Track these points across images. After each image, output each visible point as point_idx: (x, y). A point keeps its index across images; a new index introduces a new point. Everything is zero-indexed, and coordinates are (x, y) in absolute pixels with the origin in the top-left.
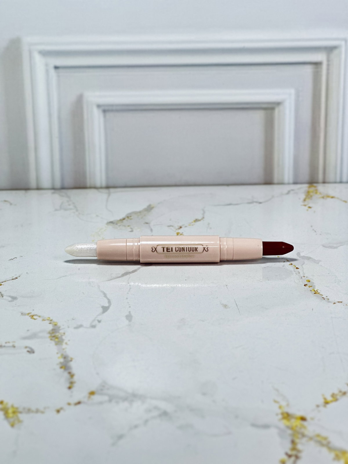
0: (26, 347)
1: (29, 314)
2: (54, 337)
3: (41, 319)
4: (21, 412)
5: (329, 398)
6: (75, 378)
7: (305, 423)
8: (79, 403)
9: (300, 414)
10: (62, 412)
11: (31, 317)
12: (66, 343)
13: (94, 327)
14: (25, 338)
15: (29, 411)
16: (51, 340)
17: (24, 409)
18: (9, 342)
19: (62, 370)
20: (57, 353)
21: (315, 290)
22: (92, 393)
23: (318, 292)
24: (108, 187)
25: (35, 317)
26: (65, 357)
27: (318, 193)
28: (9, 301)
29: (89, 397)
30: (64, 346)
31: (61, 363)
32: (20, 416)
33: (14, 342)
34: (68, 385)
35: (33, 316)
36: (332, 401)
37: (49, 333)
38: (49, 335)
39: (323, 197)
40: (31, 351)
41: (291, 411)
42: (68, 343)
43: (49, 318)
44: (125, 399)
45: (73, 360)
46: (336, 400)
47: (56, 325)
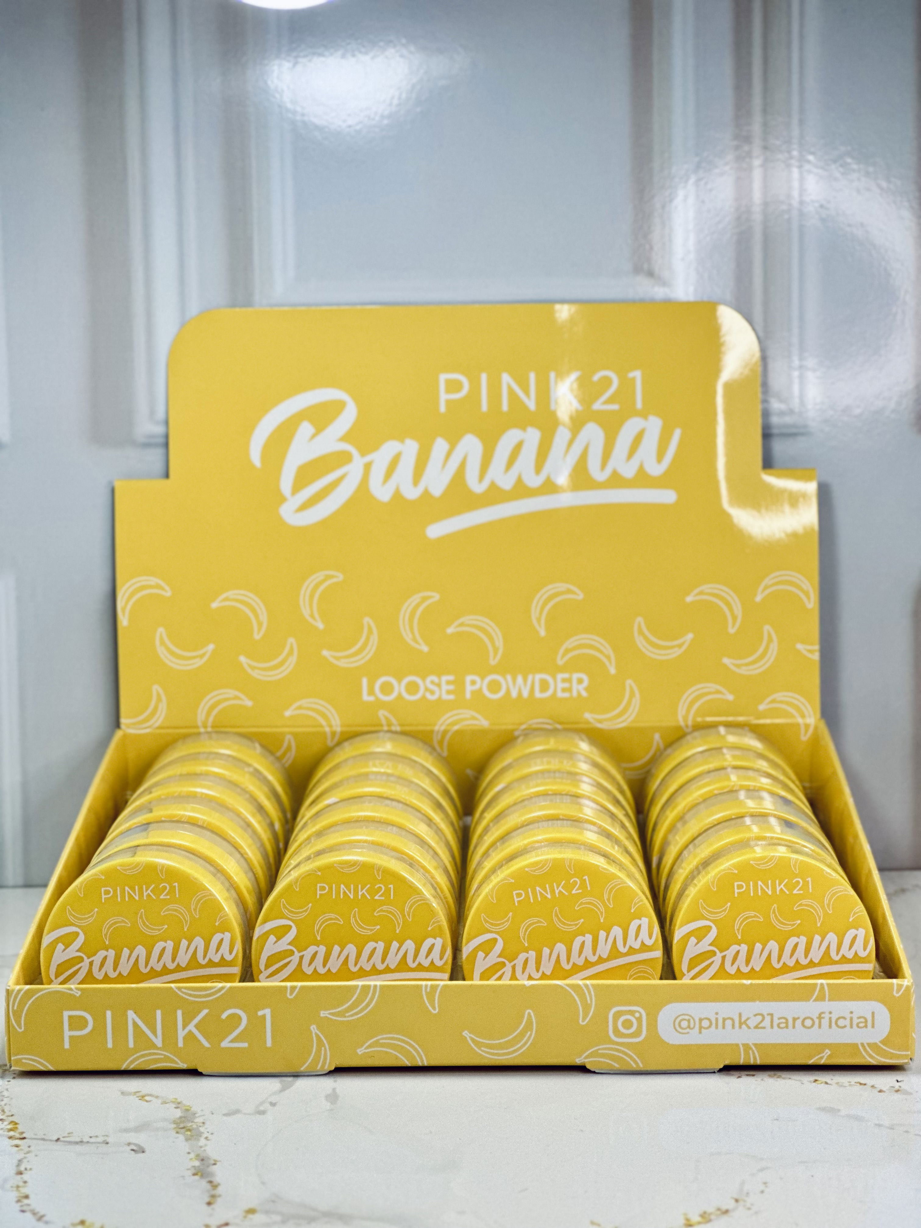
0: (129, 1144)
1: (137, 1094)
2: (183, 1128)
3: (159, 1101)
5: (696, 1219)
6: (221, 1190)
11: (140, 1098)
14: (126, 1130)
16: (177, 1133)
18: (97, 1136)
19: (196, 1177)
20: (189, 1153)
22: (251, 1211)
25: (147, 1098)
26: (202, 1160)
29: (245, 1217)
30: (202, 1142)
31: (194, 1167)
33: (107, 1136)
34: (207, 1199)
35: (143, 1096)
36: (700, 1223)
37: (175, 1122)
38: (174, 1126)
40: (139, 1150)
42: (210, 1137)
43: (176, 1099)
44: (311, 1220)
45: (218, 1163)
46: (710, 1221)
47: (187, 1110)
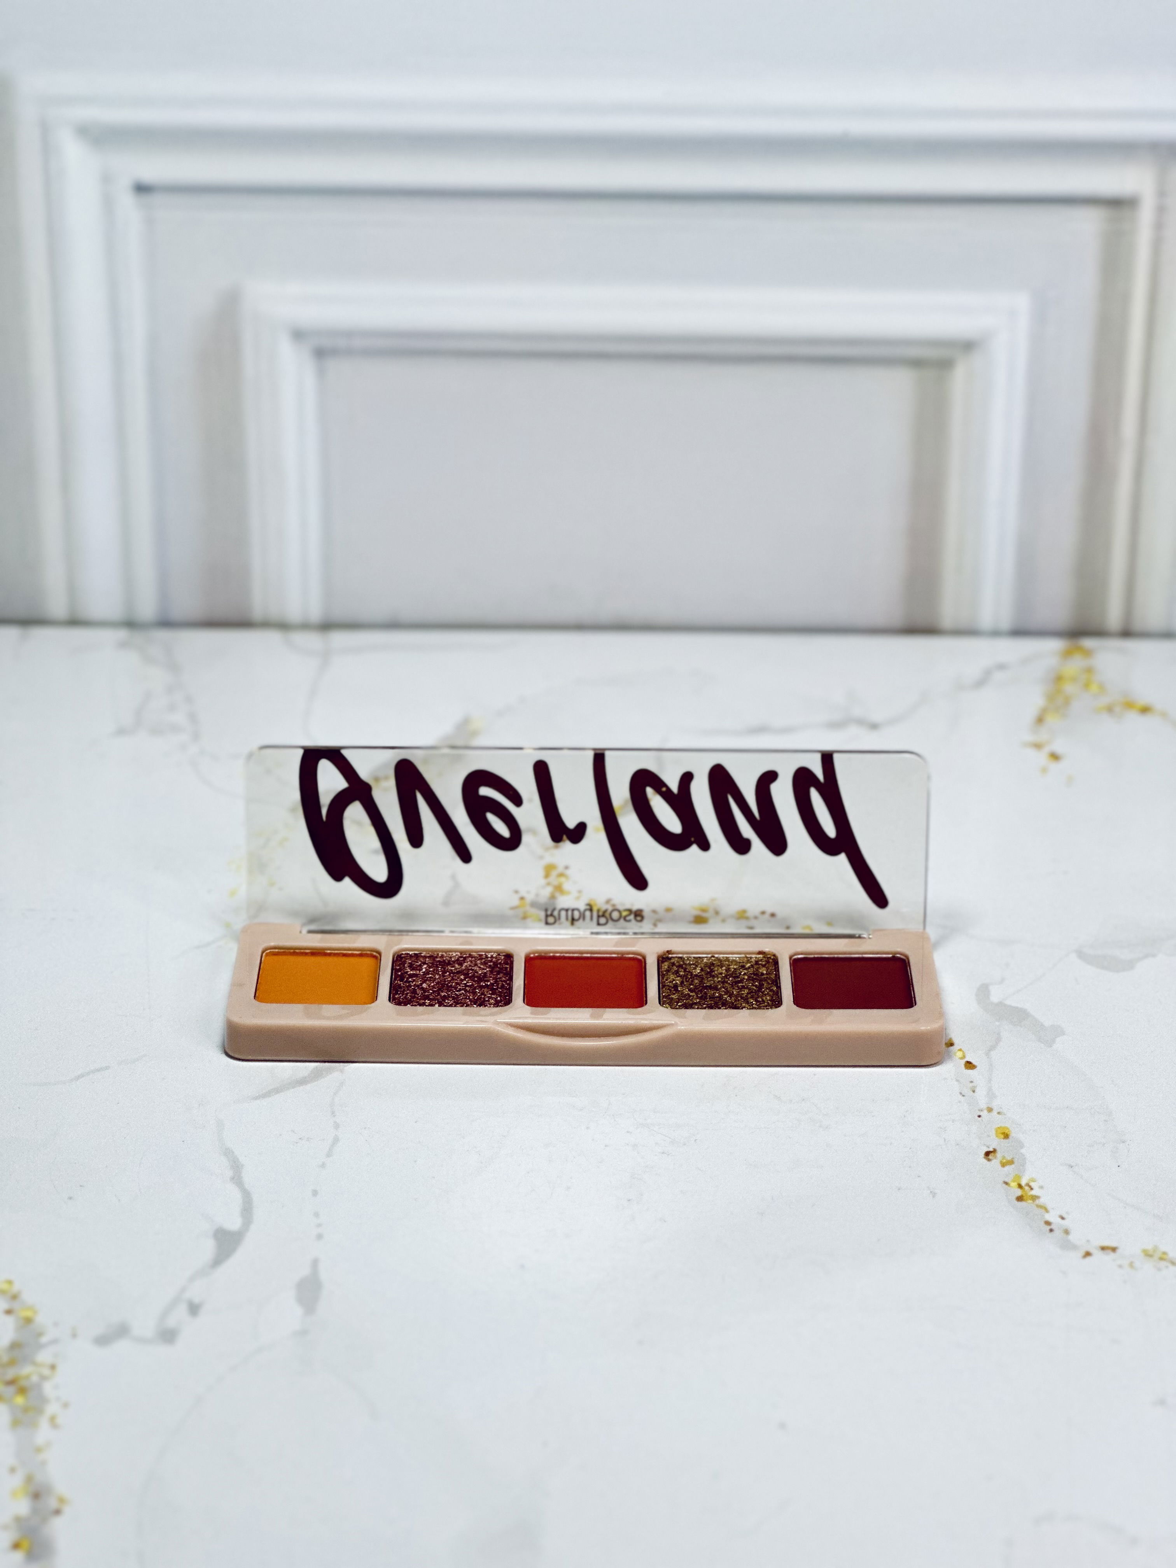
12: (53, 1420)
13: (168, 1336)
21: (1023, 1183)
23: (1033, 1193)
24: (327, 626)
27: (1094, 688)
39: (1110, 709)
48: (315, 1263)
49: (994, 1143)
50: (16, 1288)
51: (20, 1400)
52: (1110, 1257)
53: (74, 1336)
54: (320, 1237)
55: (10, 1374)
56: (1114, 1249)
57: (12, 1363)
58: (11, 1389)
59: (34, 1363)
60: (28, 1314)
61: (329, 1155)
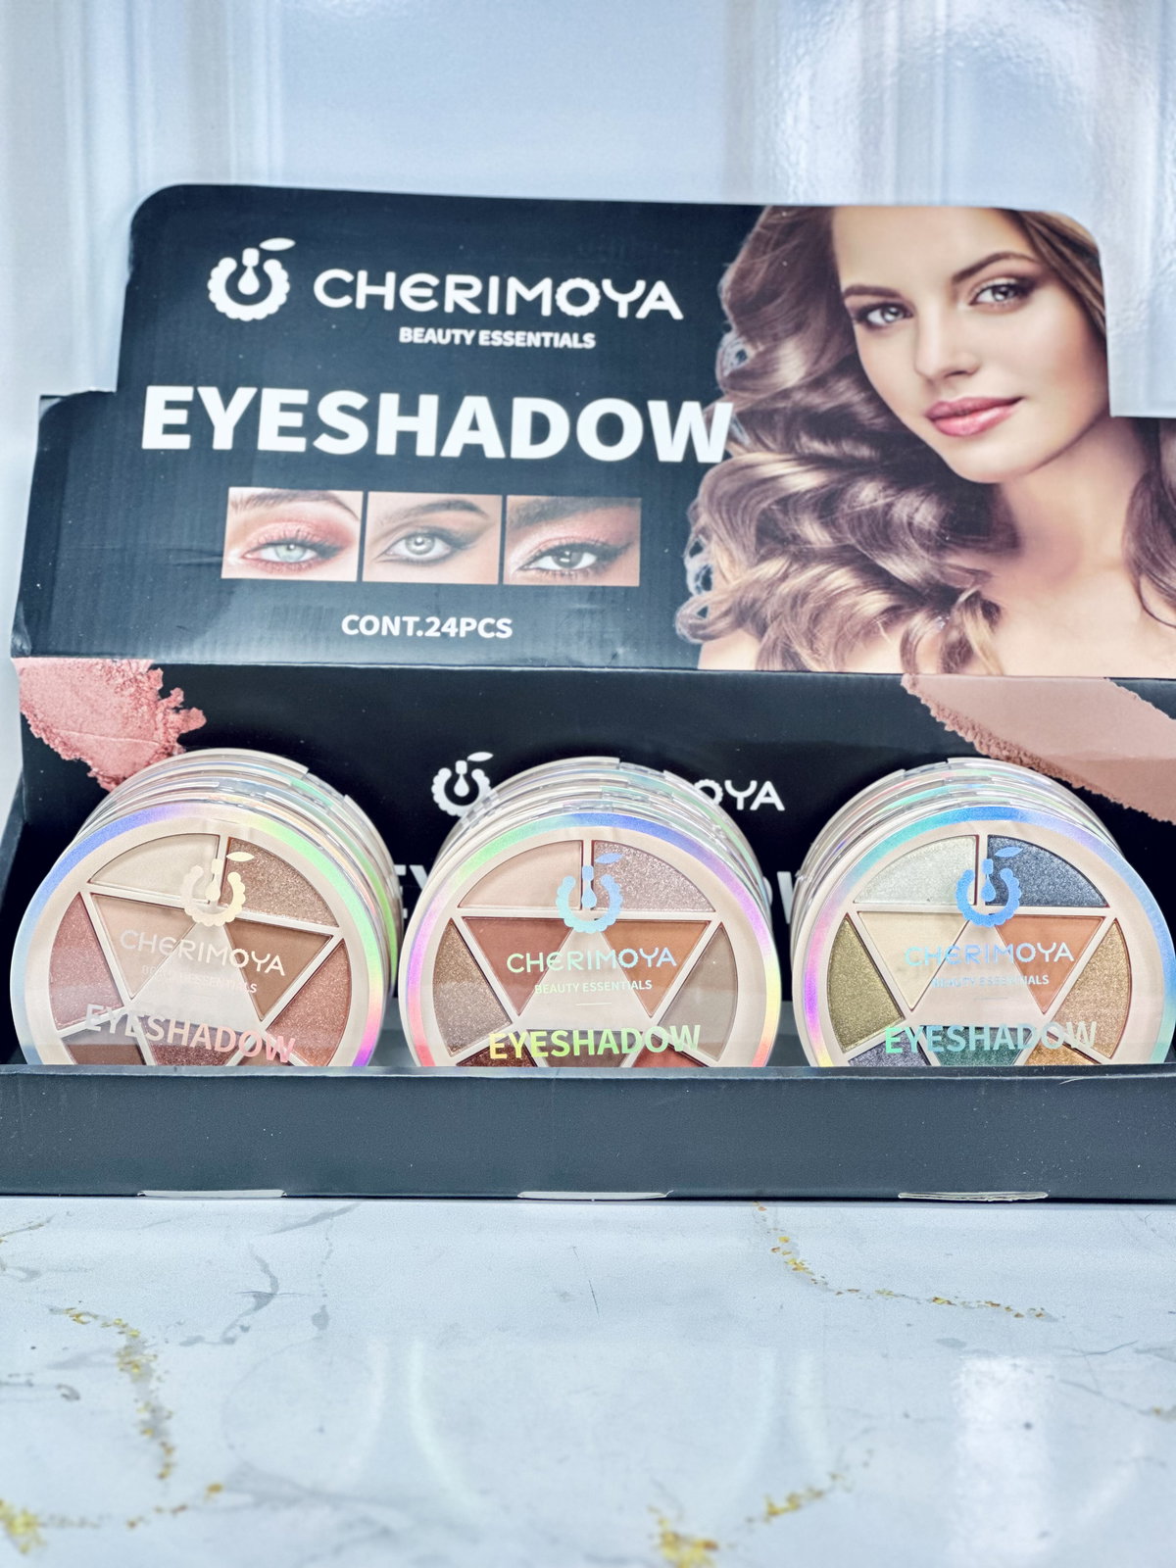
0: (59, 1387)
1: (70, 1311)
2: (129, 1363)
3: (99, 1322)
4: (44, 1525)
5: (781, 1503)
6: (176, 1456)
7: (712, 1555)
8: (183, 1508)
9: (703, 1535)
10: (141, 1526)
11: (74, 1318)
12: (159, 1379)
13: (231, 1341)
14: (56, 1367)
15: (63, 1522)
16: (122, 1370)
17: (52, 1517)
18: (18, 1375)
19: (146, 1437)
20: (136, 1401)
21: (798, 1262)
22: (215, 1488)
23: (804, 1267)
25: (82, 1318)
26: (154, 1410)
28: (22, 1281)
29: (207, 1497)
30: (153, 1384)
31: (143, 1422)
32: (42, 1532)
33: (31, 1374)
34: (159, 1470)
35: (78, 1316)
36: (786, 1510)
37: (118, 1354)
38: (117, 1360)
40: (72, 1395)
41: (683, 1530)
42: (164, 1377)
43: (120, 1320)
44: (291, 1502)
45: (174, 1417)
46: (797, 1508)
47: (135, 1336)
48: (324, 1307)
49: (778, 1244)
50: (124, 1322)
51: (136, 1371)
52: (855, 1294)
53: (167, 1342)
54: (325, 1295)
55: (127, 1359)
56: (857, 1291)
57: (129, 1354)
58: (129, 1367)
59: (141, 1354)
60: (135, 1333)
61: (327, 1257)
